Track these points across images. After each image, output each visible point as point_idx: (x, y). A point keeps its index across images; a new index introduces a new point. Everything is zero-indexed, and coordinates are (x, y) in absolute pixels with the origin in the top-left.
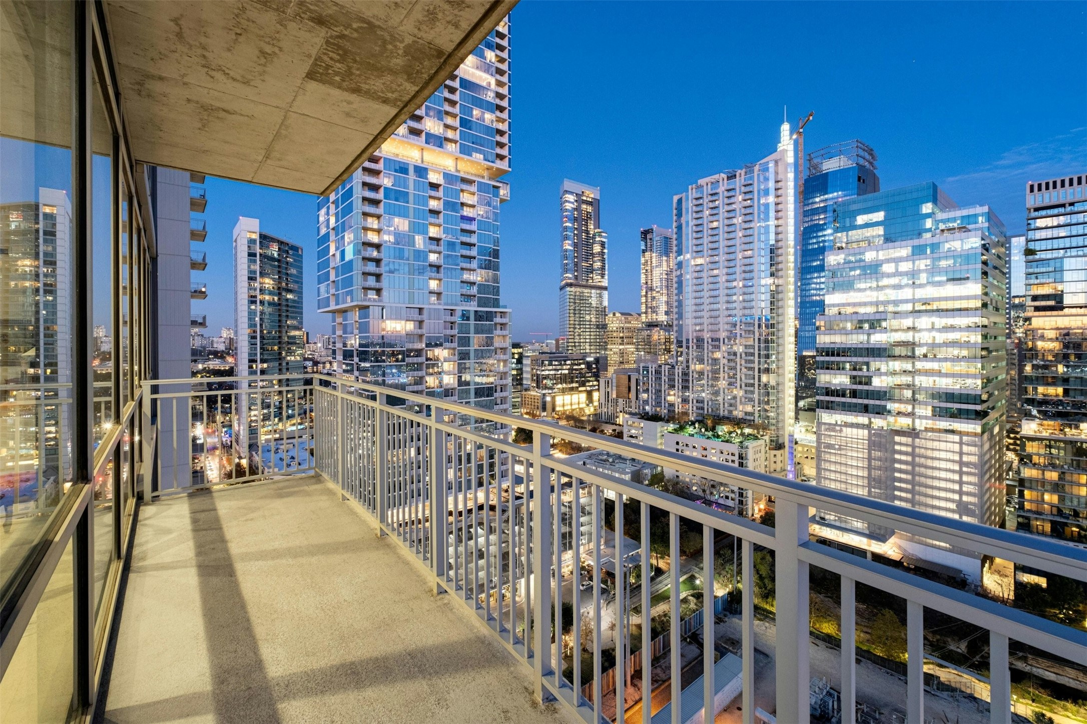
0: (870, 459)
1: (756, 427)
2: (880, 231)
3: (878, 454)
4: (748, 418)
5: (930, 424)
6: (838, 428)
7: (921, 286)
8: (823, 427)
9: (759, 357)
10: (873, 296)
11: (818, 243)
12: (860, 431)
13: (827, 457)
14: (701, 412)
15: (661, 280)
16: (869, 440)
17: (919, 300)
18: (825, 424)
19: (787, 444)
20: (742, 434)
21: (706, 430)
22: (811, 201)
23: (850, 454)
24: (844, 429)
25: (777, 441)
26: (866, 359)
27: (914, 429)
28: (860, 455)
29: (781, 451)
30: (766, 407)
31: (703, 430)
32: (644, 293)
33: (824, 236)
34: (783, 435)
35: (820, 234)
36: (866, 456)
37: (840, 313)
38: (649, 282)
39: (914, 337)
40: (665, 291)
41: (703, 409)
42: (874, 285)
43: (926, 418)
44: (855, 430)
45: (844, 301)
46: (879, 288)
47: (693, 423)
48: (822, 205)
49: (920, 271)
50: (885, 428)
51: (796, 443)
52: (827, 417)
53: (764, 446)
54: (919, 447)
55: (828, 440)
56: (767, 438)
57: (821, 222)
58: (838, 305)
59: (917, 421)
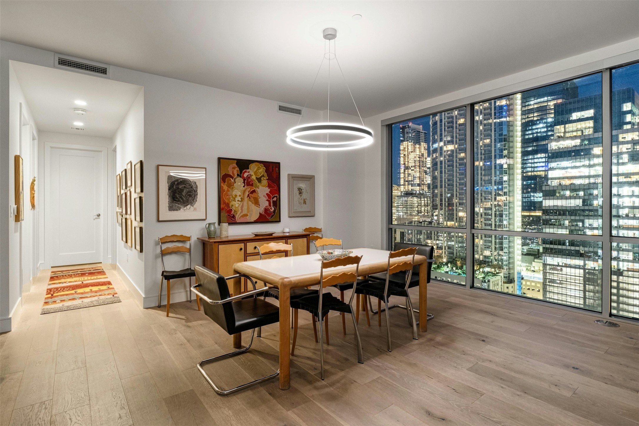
0: (585, 291)
1: (494, 267)
2: (591, 124)
3: (591, 287)
4: (487, 260)
5: (631, 265)
6: (559, 268)
7: (623, 164)
8: (548, 267)
9: (495, 216)
10: (585, 172)
11: (533, 134)
12: (577, 271)
13: (551, 289)
14: (452, 255)
15: (415, 161)
16: (584, 277)
17: (622, 175)
18: (550, 265)
19: (516, 279)
20: (483, 272)
21: (457, 269)
22: (527, 104)
23: (569, 287)
24: (564, 269)
25: (509, 276)
26: (582, 218)
27: (619, 270)
28: (577, 288)
29: (512, 285)
30: (501, 252)
31: (454, 268)
32: (402, 171)
33: (537, 129)
34: (514, 273)
35: (534, 127)
36: (582, 288)
37: (560, 184)
38: (406, 163)
39: (618, 202)
40: (418, 169)
41: (453, 253)
42: (587, 163)
43: (628, 261)
44: (573, 270)
45: (561, 176)
46: (590, 166)
47: (447, 264)
48: (536, 106)
49: (622, 153)
50: (597, 268)
51: (523, 279)
52: (551, 260)
53: (500, 281)
54: (623, 283)
55: (552, 277)
56: (502, 274)
57: (535, 119)
58: (559, 178)
59: (621, 263)
